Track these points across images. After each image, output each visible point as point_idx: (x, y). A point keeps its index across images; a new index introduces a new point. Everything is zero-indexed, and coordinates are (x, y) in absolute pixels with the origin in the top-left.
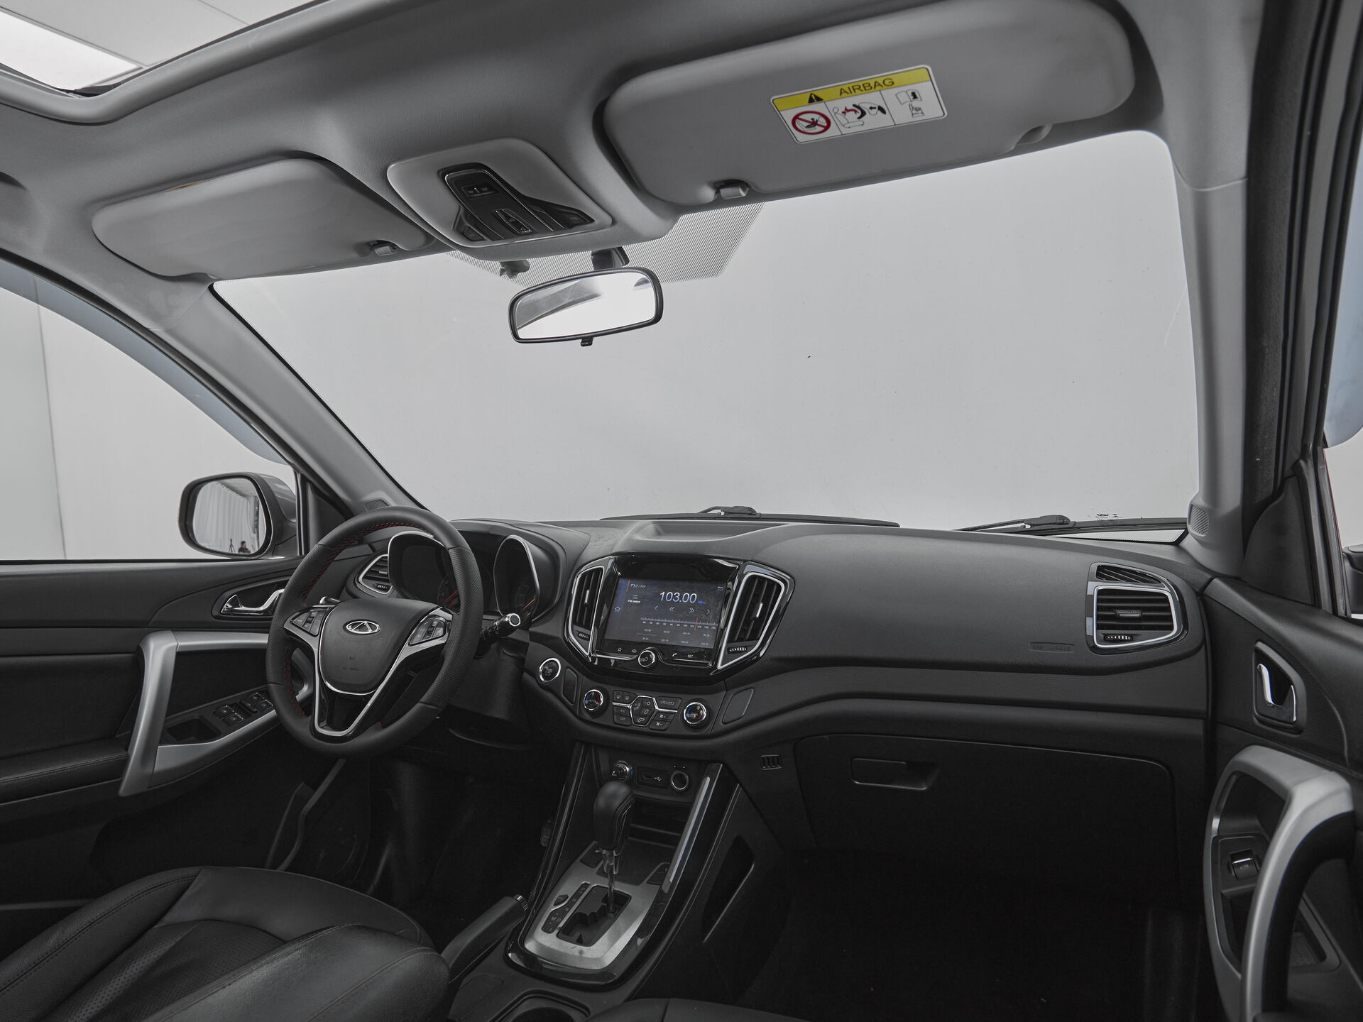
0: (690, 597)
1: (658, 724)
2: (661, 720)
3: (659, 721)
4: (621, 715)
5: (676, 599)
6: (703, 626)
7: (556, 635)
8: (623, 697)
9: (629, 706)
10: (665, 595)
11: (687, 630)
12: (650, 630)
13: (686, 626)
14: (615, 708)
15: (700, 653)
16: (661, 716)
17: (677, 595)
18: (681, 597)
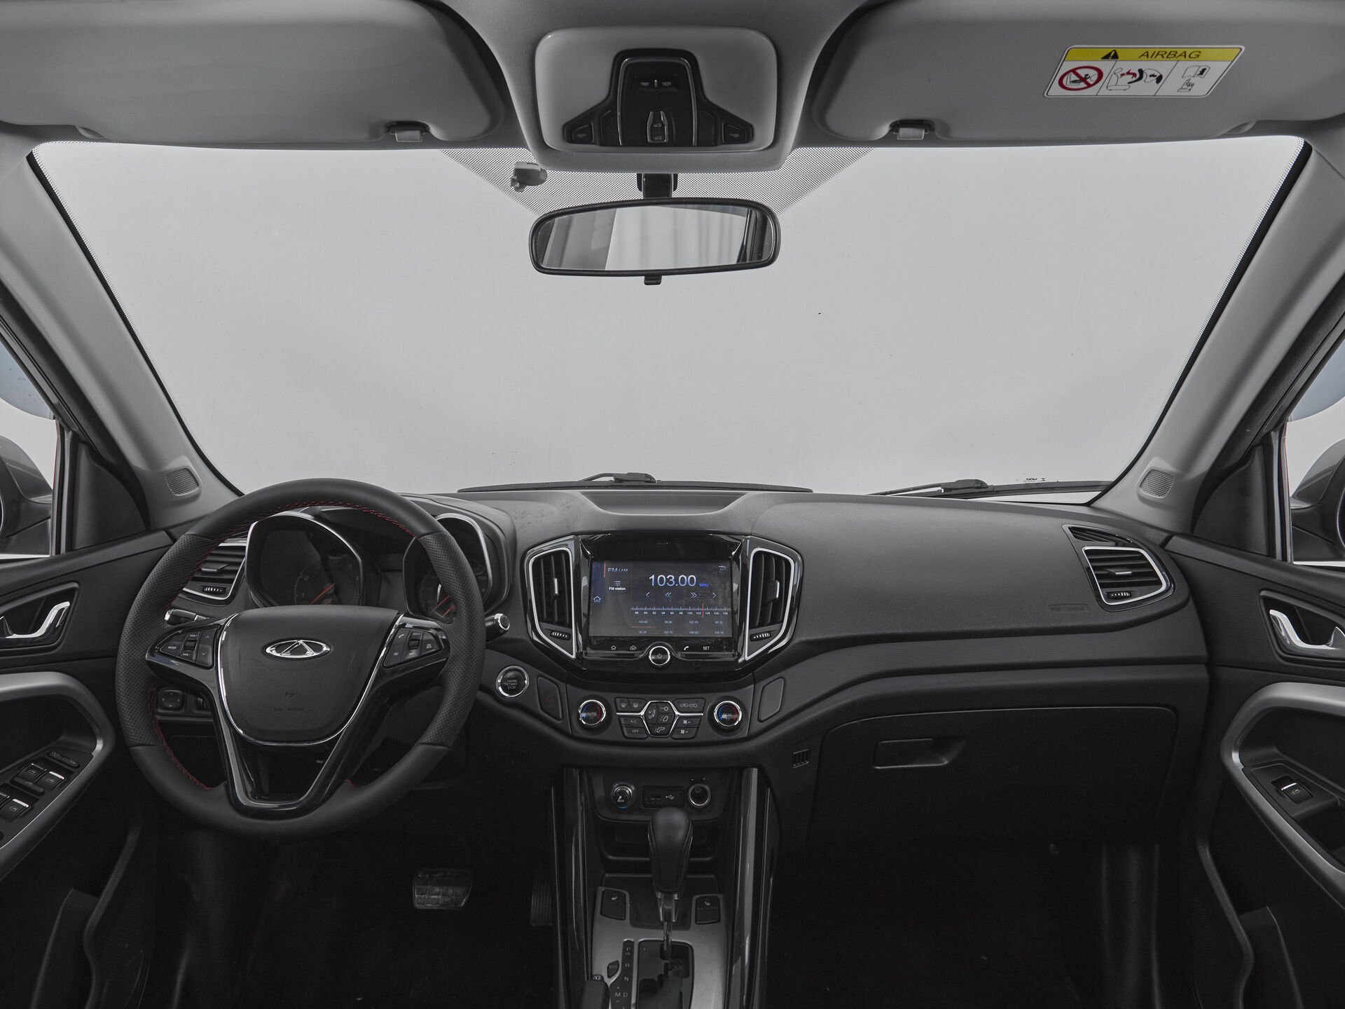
0: (688, 579)
1: (683, 732)
2: (686, 727)
3: (683, 728)
4: (633, 727)
5: (671, 583)
6: (712, 612)
7: (520, 637)
8: (630, 705)
9: (642, 713)
10: (656, 578)
11: (694, 617)
12: (646, 622)
13: (691, 613)
14: (622, 719)
15: (718, 644)
16: (685, 722)
17: (671, 578)
18: (676, 580)
